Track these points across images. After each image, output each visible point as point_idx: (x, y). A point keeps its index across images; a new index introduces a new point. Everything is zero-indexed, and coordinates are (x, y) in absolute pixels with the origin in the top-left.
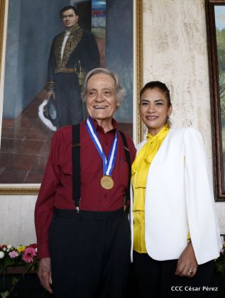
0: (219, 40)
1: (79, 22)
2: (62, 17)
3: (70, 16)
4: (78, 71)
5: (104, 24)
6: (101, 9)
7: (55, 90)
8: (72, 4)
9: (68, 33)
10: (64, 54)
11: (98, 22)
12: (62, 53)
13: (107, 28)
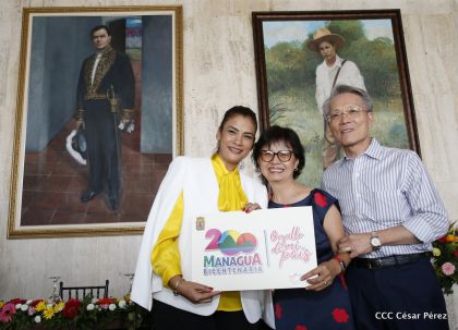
2: (92, 37)
3: (103, 36)
4: (111, 97)
5: (139, 45)
6: (137, 28)
7: (85, 119)
9: (100, 55)
10: (95, 79)
11: (133, 42)
12: (93, 77)
13: (142, 49)
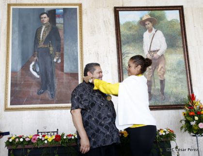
0: (122, 29)
2: (40, 18)
3: (45, 18)
4: (50, 46)
5: (62, 22)
6: (61, 14)
7: (38, 57)
8: (45, 12)
9: (44, 27)
10: (42, 38)
11: (59, 21)
12: (41, 37)
13: (64, 24)
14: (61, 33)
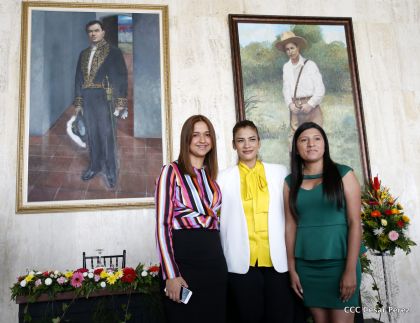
1: (106, 37)
2: (88, 31)
3: (97, 30)
4: (106, 86)
5: (131, 40)
6: (127, 24)
7: (83, 106)
8: (98, 19)
9: (95, 48)
11: (125, 37)
12: (89, 68)
13: (133, 43)
14: (128, 61)
